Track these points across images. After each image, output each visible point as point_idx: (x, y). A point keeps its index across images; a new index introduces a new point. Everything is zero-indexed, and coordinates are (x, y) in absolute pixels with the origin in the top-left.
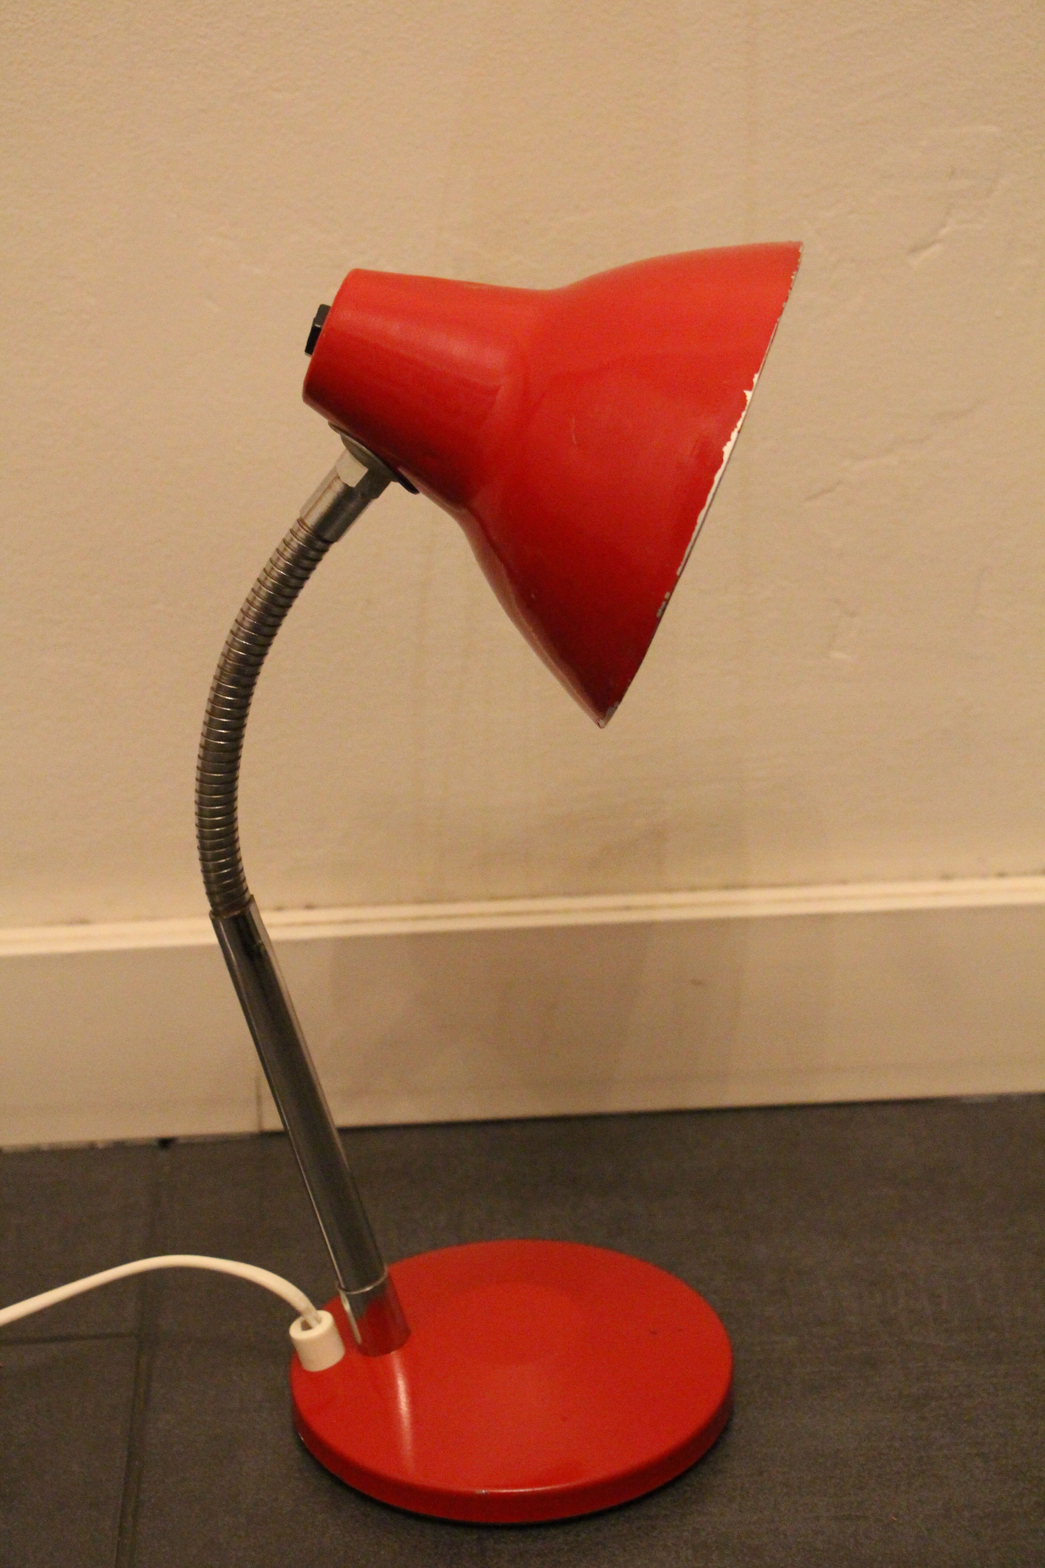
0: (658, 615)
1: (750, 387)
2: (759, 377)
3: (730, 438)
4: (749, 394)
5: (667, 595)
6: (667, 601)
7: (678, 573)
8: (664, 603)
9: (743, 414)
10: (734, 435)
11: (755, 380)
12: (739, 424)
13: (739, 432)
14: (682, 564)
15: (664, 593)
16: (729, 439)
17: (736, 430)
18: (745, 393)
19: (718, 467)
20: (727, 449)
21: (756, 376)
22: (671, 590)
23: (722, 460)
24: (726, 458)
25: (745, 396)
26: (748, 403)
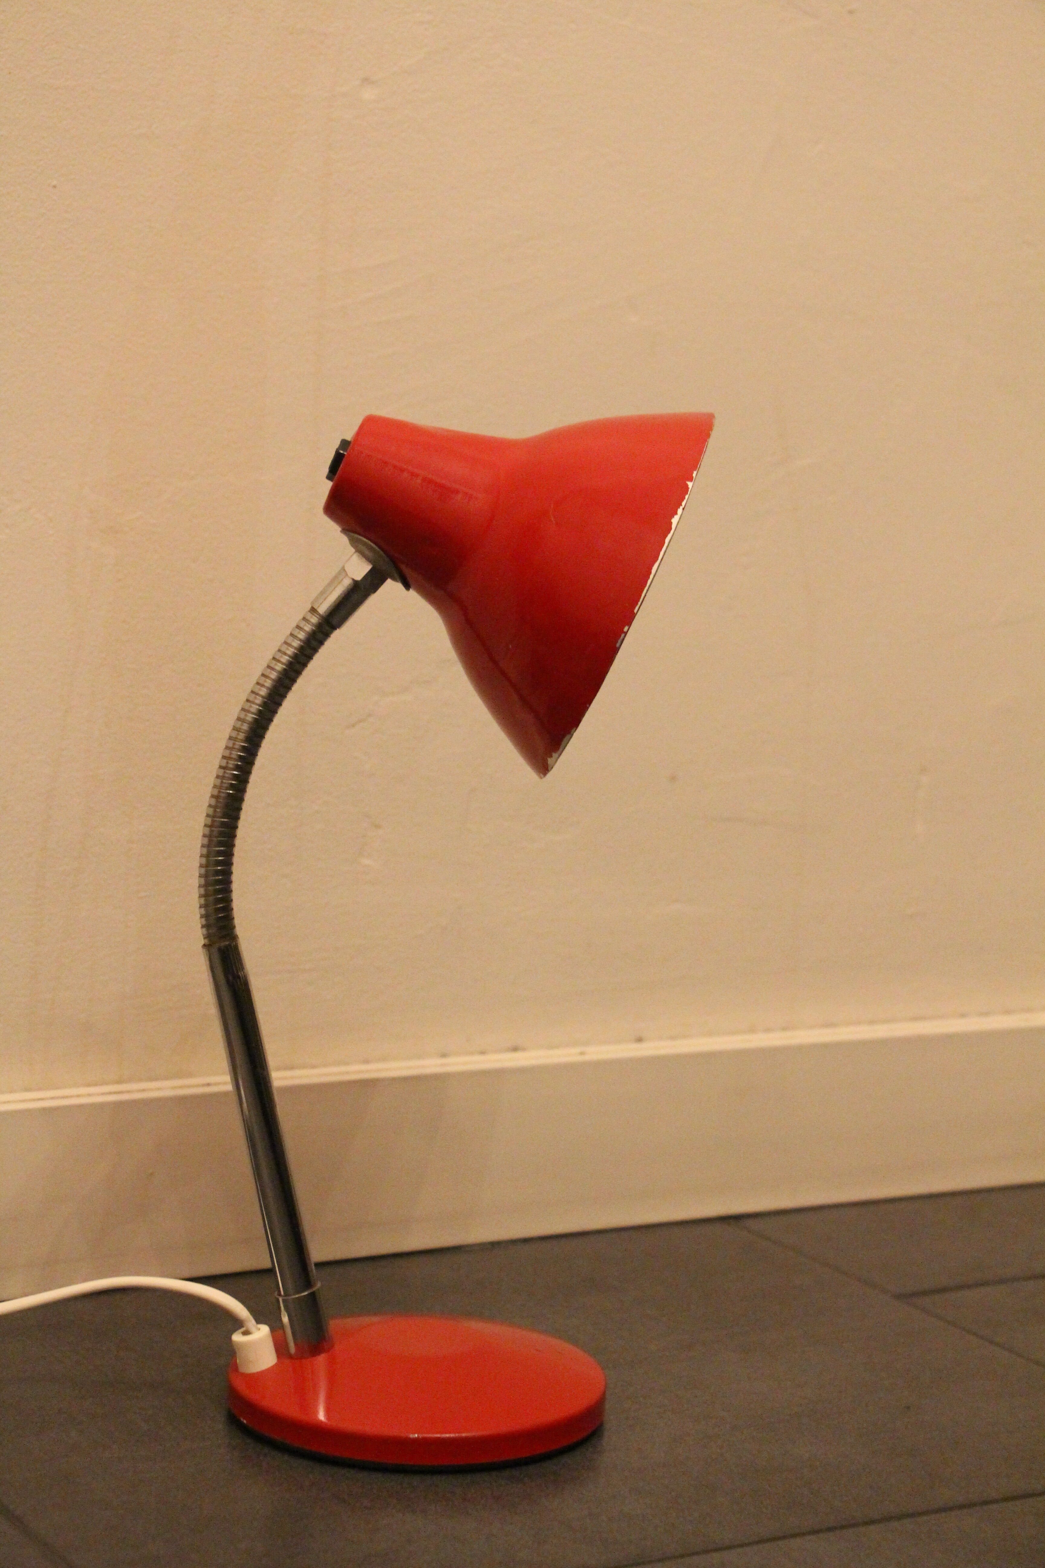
0: (618, 645)
1: (691, 479)
2: (697, 474)
3: (677, 512)
4: (690, 484)
5: (626, 629)
6: (626, 633)
7: (635, 611)
8: (623, 635)
9: (687, 497)
10: (680, 511)
11: (694, 475)
12: (683, 504)
13: (683, 509)
14: (639, 603)
15: (624, 627)
16: (676, 514)
17: (681, 508)
18: (687, 484)
19: (669, 532)
20: (675, 520)
21: (695, 473)
22: (629, 624)
23: (671, 529)
24: (674, 526)
25: (687, 486)
26: (690, 490)
